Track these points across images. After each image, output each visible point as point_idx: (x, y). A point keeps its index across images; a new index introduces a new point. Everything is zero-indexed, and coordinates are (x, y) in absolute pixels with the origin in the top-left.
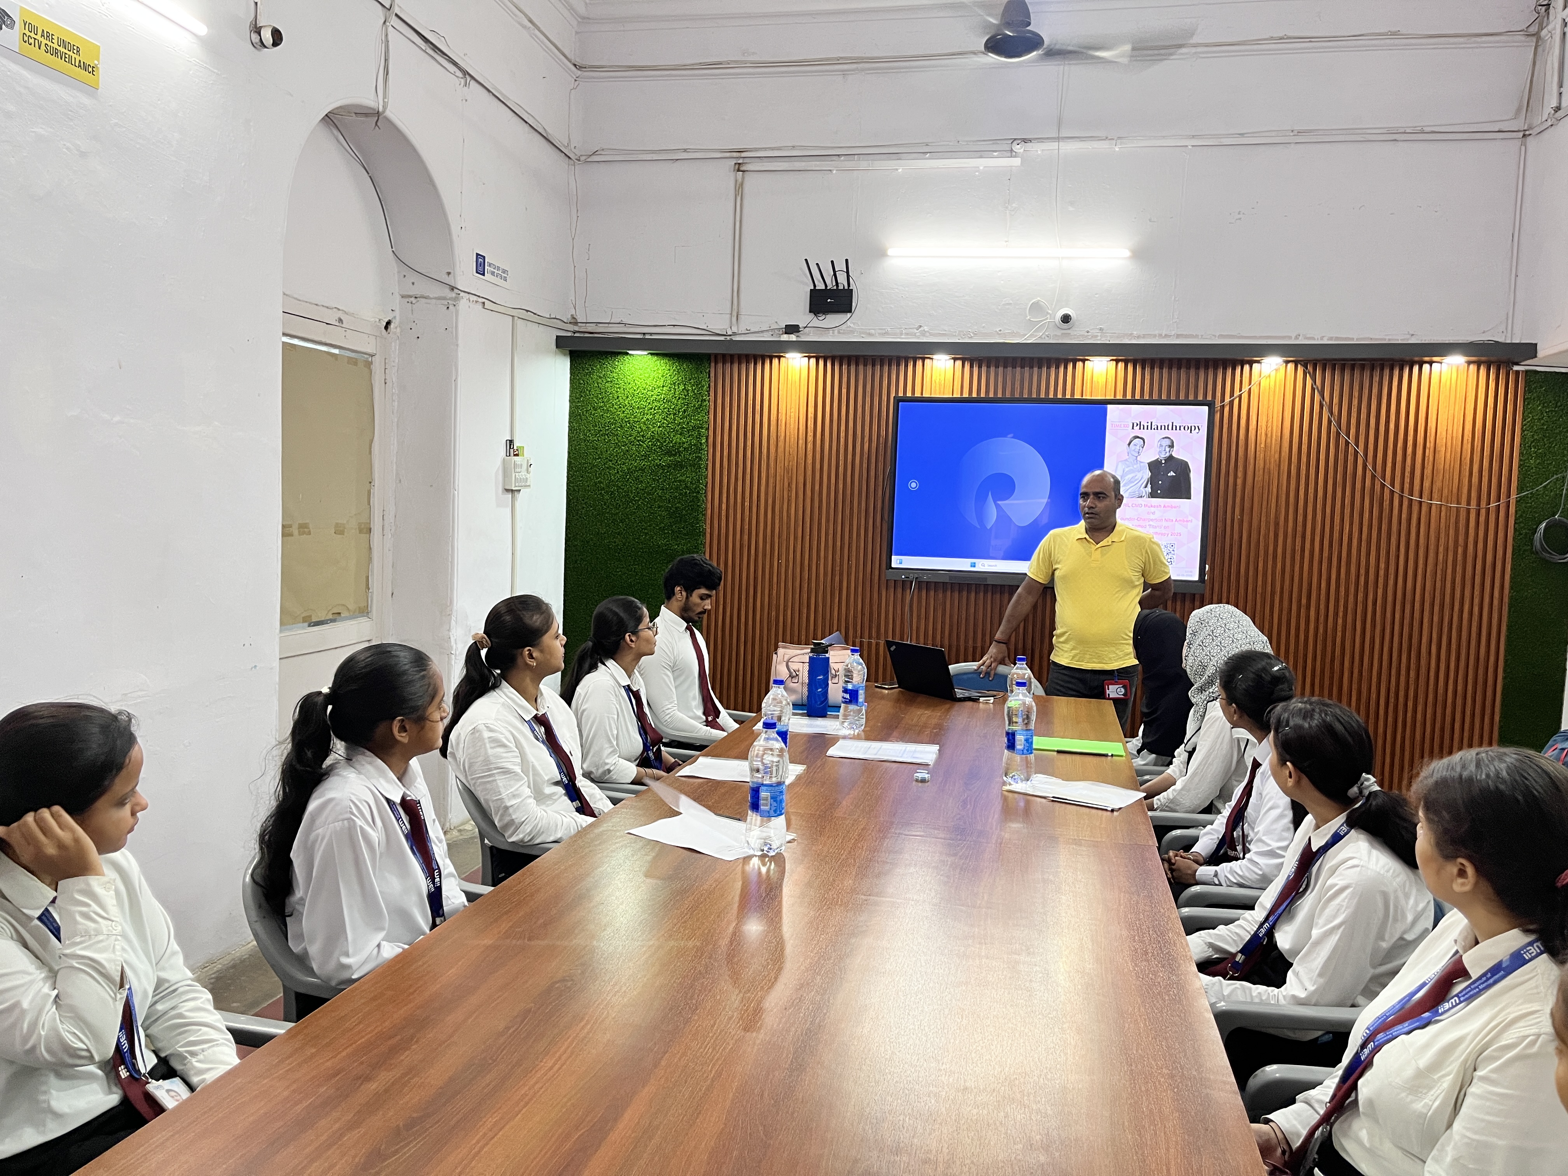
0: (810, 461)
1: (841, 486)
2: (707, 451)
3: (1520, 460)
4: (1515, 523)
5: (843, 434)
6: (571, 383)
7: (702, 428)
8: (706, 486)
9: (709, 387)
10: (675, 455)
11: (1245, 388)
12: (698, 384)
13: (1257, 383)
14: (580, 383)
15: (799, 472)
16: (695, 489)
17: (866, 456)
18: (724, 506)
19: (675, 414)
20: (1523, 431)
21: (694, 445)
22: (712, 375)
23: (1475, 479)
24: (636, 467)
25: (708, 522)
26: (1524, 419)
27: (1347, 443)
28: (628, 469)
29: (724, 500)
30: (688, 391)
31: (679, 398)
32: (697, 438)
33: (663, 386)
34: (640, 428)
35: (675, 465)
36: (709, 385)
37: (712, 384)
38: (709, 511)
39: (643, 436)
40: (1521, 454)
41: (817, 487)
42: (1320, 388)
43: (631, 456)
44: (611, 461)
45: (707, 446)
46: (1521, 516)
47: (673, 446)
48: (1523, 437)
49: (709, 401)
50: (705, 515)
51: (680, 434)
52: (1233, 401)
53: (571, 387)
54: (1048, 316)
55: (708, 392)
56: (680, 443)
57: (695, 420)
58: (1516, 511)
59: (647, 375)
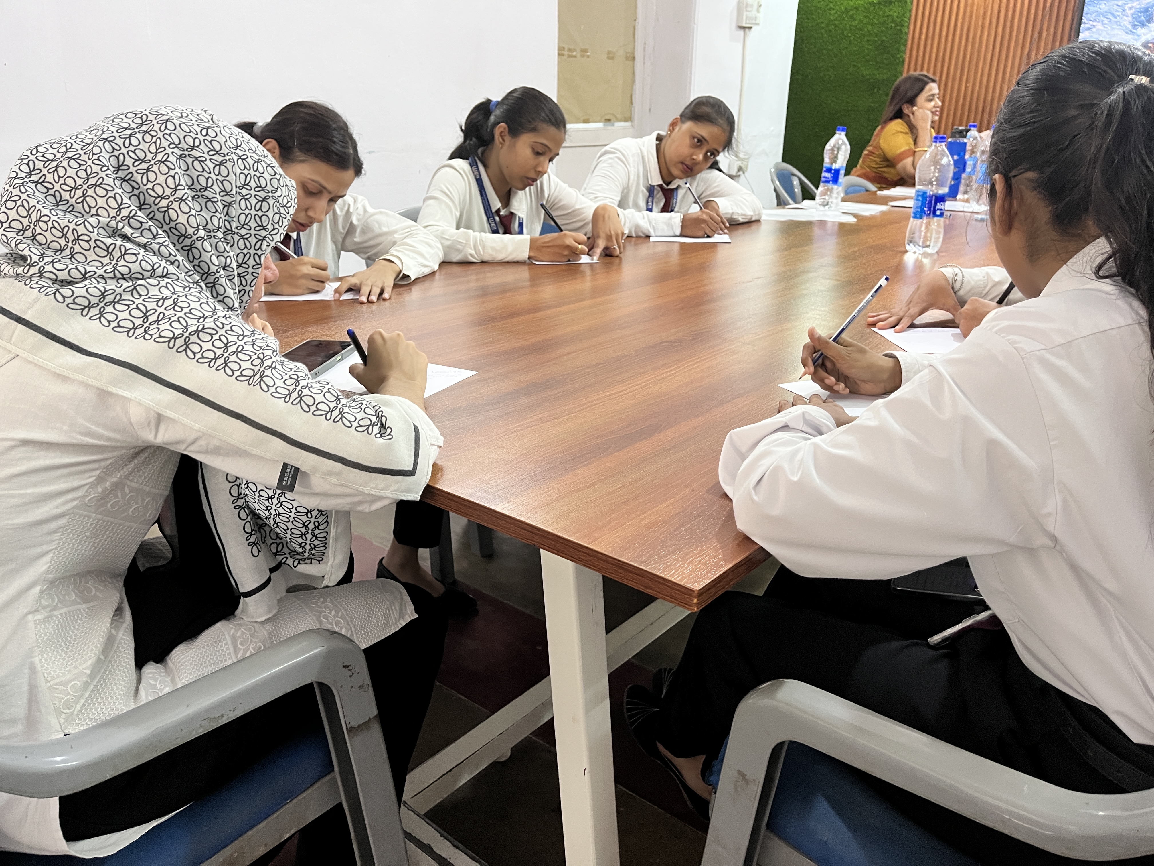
8: (910, 19)
16: (900, 22)
18: (923, 37)
29: (924, 31)
38: (910, 42)
50: (905, 46)
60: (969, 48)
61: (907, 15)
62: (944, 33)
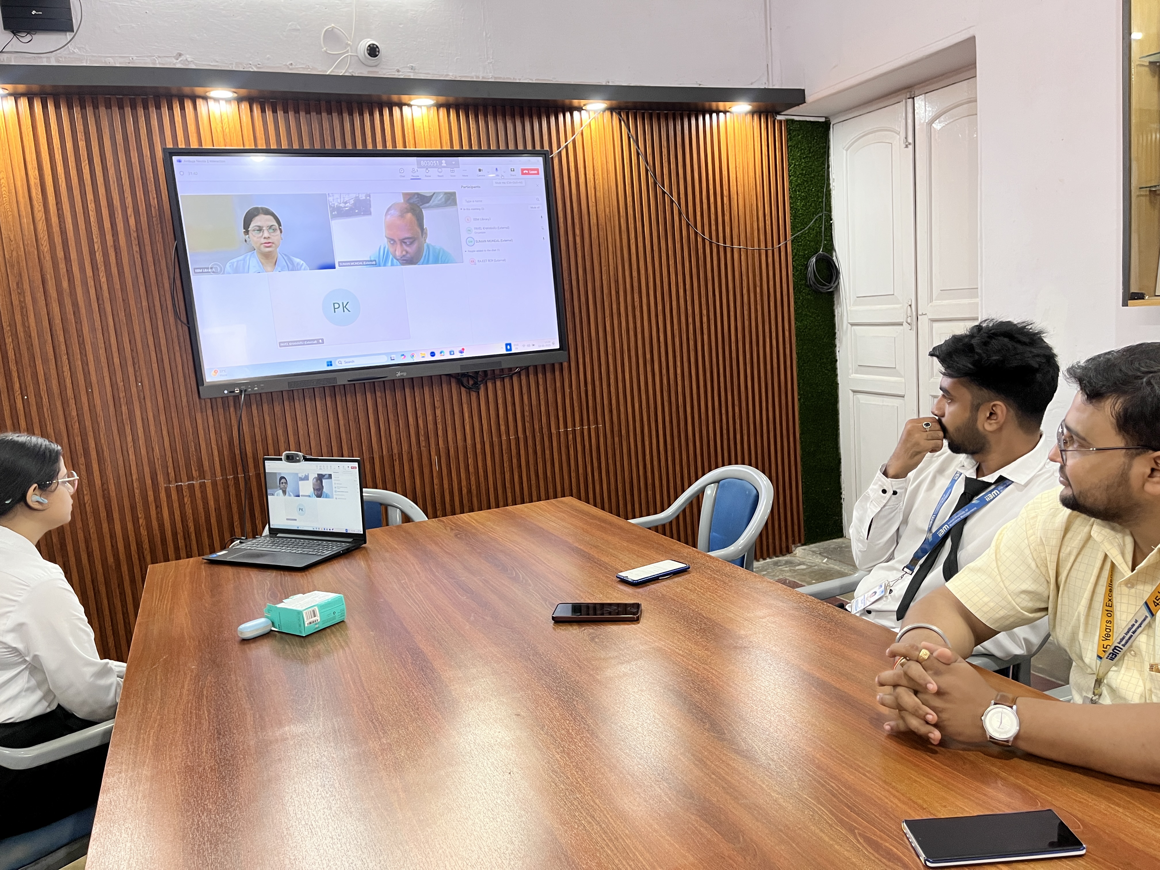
0: (45, 248)
1: (103, 280)
3: (790, 203)
4: (793, 261)
5: (91, 206)
11: (570, 140)
13: (580, 132)
15: (30, 264)
17: (134, 235)
20: (790, 176)
23: (761, 224)
26: (790, 165)
27: (664, 193)
40: (790, 197)
41: (65, 284)
42: (635, 138)
46: (796, 254)
48: (790, 182)
52: (560, 152)
54: (349, 48)
58: (792, 250)
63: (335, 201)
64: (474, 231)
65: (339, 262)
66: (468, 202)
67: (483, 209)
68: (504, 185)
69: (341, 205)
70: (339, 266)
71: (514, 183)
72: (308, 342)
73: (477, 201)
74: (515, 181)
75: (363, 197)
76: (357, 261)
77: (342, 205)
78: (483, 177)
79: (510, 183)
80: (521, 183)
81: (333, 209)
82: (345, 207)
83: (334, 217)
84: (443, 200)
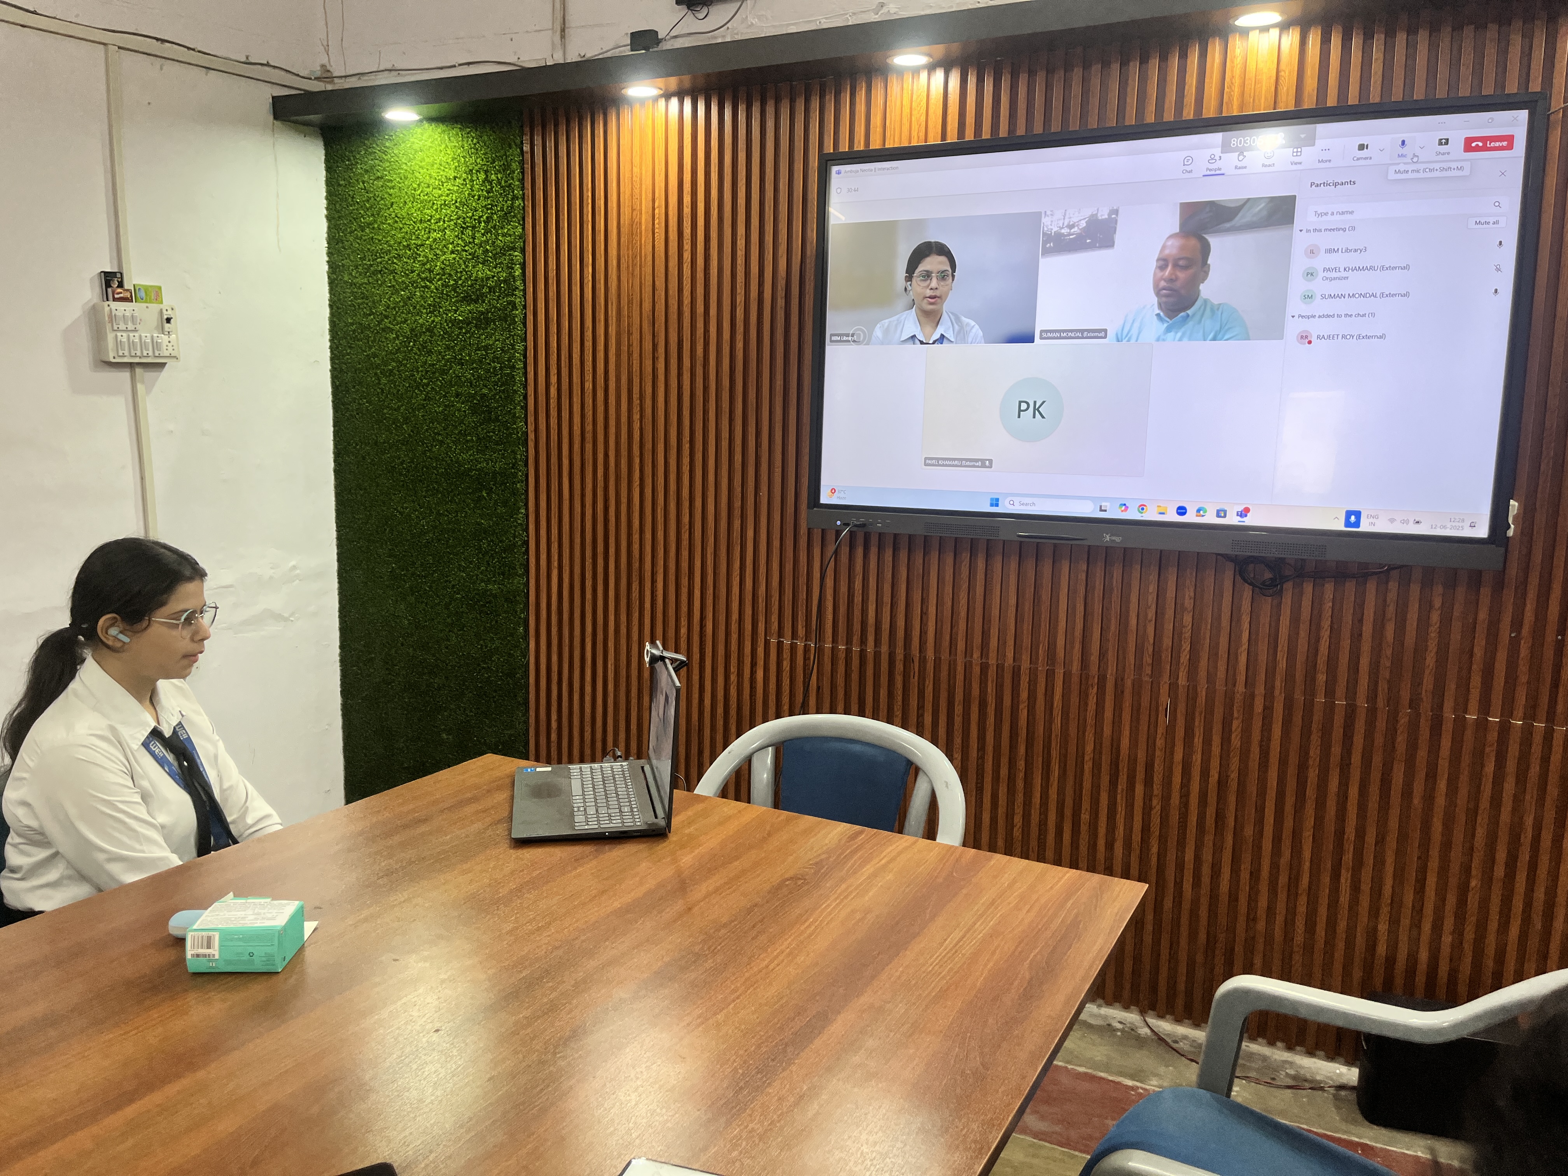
2: (524, 290)
5: (741, 244)
6: (327, 185)
7: (514, 249)
8: (525, 356)
9: (523, 173)
10: (476, 301)
12: (506, 168)
14: (340, 185)
15: (669, 322)
16: (509, 360)
17: (782, 285)
19: (474, 227)
21: (505, 281)
22: (526, 148)
24: (422, 326)
25: (531, 419)
28: (412, 330)
29: (554, 379)
30: (491, 183)
31: (479, 196)
32: (508, 268)
33: (455, 178)
34: (426, 257)
35: (478, 319)
36: (523, 168)
37: (528, 167)
38: (531, 401)
39: (430, 271)
43: (415, 308)
44: (387, 317)
45: (524, 281)
47: (472, 286)
49: (523, 199)
50: (525, 408)
51: (483, 264)
53: (328, 192)
55: (522, 181)
56: (482, 279)
57: (504, 235)
59: (431, 160)
60: (636, 417)
61: (519, 347)
62: (589, 385)
63: (1052, 224)
64: (1321, 274)
65: (1042, 332)
66: (1321, 215)
67: (1353, 228)
68: (1415, 175)
69: (1063, 231)
70: (1041, 338)
71: (1443, 169)
72: (968, 463)
73: (1343, 213)
74: (1445, 165)
75: (1103, 215)
76: (1071, 331)
77: (1065, 231)
78: (1368, 162)
79: (1431, 170)
80: (1461, 169)
81: (1048, 237)
82: (1070, 234)
83: (1046, 252)
84: (1265, 213)
